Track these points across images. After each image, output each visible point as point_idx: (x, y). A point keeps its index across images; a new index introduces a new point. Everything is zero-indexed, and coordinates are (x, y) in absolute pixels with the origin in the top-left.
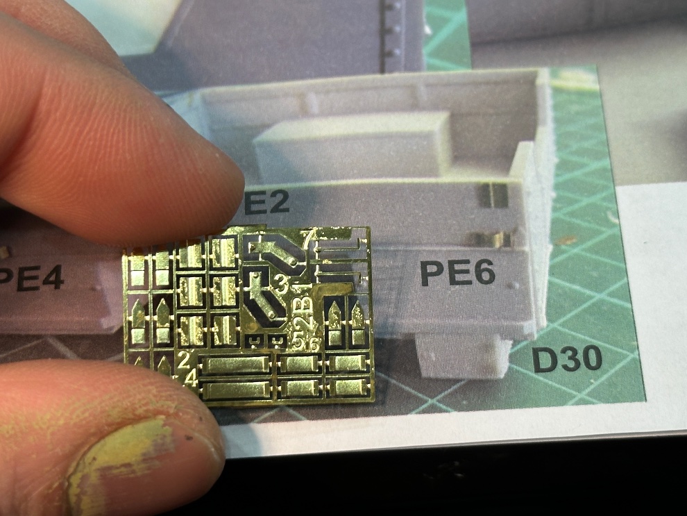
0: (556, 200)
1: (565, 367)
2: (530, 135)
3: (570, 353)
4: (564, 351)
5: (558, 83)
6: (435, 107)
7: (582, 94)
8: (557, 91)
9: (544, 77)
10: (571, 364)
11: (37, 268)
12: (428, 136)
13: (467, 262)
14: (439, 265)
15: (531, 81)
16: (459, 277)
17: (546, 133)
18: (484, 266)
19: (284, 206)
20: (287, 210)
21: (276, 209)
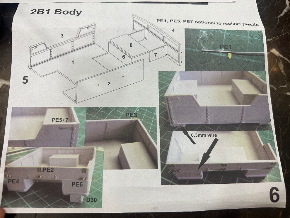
0: (94, 172)
1: (91, 201)
2: (92, 160)
3: (92, 199)
4: (91, 198)
5: (97, 150)
6: (77, 154)
7: (101, 152)
8: (97, 151)
9: (95, 148)
10: (92, 201)
11: (15, 179)
12: (75, 159)
13: (79, 183)
14: (74, 183)
15: (93, 149)
16: (77, 185)
17: (94, 159)
18: (81, 183)
19: (53, 171)
20: (53, 172)
21: (51, 171)
